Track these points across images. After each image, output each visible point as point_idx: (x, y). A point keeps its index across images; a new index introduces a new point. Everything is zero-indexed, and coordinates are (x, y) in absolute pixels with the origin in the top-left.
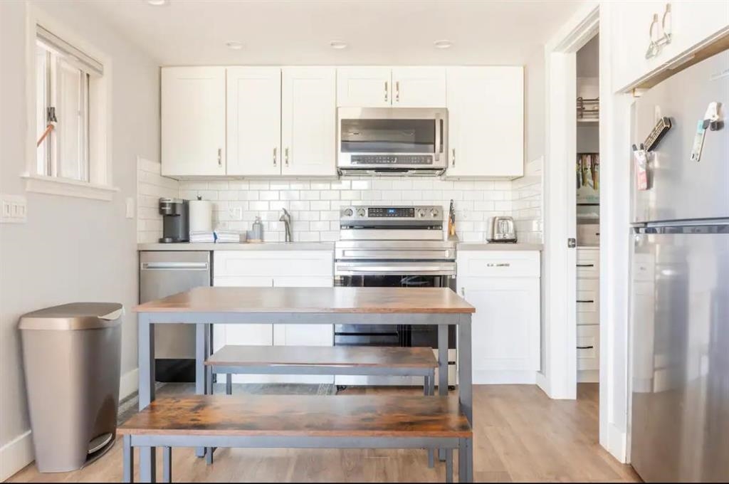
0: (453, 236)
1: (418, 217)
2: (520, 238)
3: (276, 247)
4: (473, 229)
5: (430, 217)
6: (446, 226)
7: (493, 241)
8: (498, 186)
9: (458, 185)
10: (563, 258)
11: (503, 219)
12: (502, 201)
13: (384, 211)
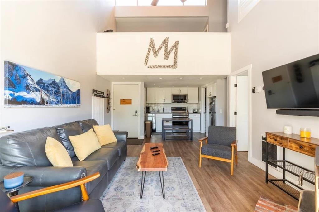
0: (188, 112)
1: (183, 109)
2: (198, 112)
3: (161, 113)
4: (191, 111)
5: (185, 109)
6: (187, 110)
7: (194, 112)
8: (195, 104)
9: (189, 104)
10: (203, 115)
11: (195, 109)
12: (195, 107)
13: (178, 108)
